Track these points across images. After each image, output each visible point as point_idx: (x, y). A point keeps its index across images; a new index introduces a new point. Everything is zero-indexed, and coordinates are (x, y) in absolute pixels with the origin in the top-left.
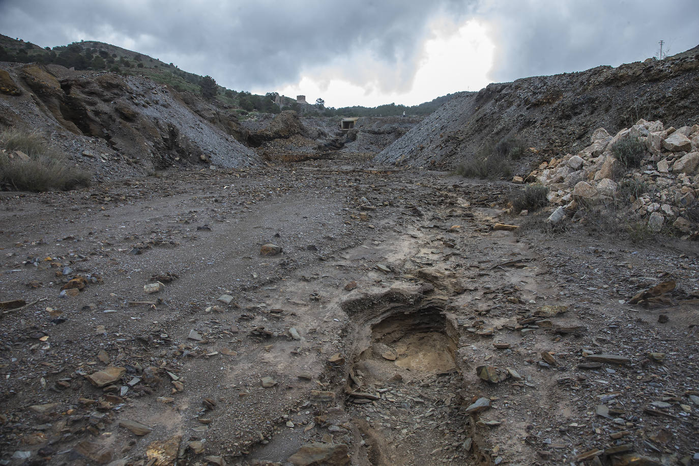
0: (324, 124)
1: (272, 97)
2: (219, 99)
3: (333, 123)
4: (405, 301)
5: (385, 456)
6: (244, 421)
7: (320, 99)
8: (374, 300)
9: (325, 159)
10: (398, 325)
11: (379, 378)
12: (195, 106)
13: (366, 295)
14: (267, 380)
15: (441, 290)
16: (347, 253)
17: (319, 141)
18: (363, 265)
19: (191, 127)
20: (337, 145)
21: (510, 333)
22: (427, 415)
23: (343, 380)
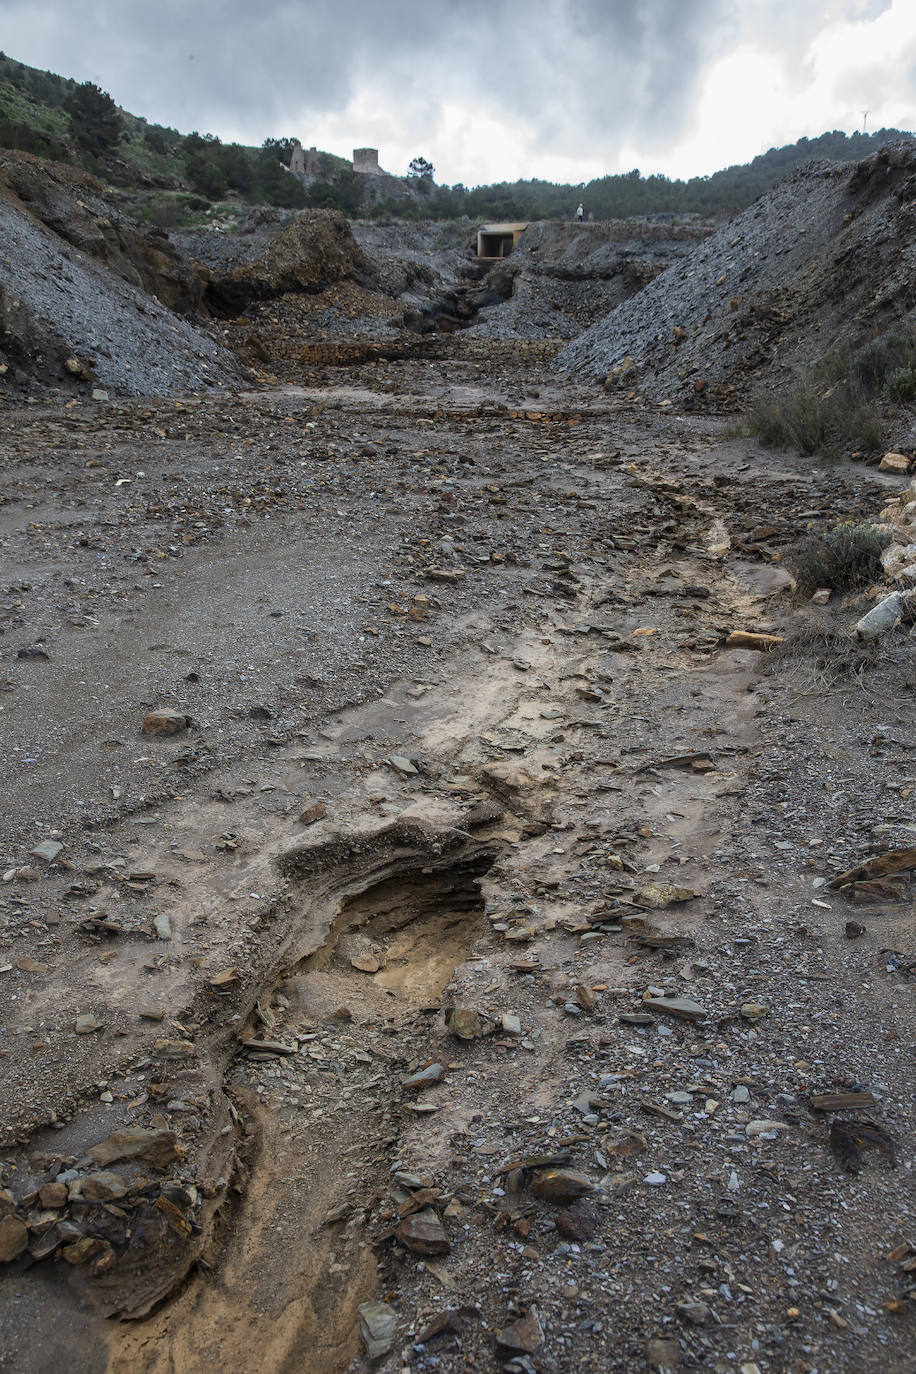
0: (428, 242)
1: (281, 152)
2: (129, 156)
3: (454, 240)
4: (425, 845)
5: (270, 1152)
6: (31, 1092)
7: (421, 161)
8: (355, 846)
9: (418, 358)
10: (408, 894)
11: (312, 1013)
12: (47, 204)
13: (337, 835)
14: (84, 1021)
15: (518, 817)
16: (340, 722)
17: (409, 298)
18: (362, 758)
19: (36, 275)
20: (457, 312)
21: (564, 938)
22: (366, 1085)
23: (236, 1017)
